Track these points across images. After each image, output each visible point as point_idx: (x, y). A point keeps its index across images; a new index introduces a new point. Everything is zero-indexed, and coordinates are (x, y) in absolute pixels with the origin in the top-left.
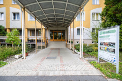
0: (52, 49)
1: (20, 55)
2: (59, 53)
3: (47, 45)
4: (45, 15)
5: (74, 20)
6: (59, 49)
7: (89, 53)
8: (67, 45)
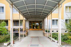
0: (32, 37)
1: (8, 43)
2: (39, 41)
3: (27, 34)
4: (27, 9)
5: (51, 13)
6: (38, 37)
7: (64, 41)
8: (44, 34)
